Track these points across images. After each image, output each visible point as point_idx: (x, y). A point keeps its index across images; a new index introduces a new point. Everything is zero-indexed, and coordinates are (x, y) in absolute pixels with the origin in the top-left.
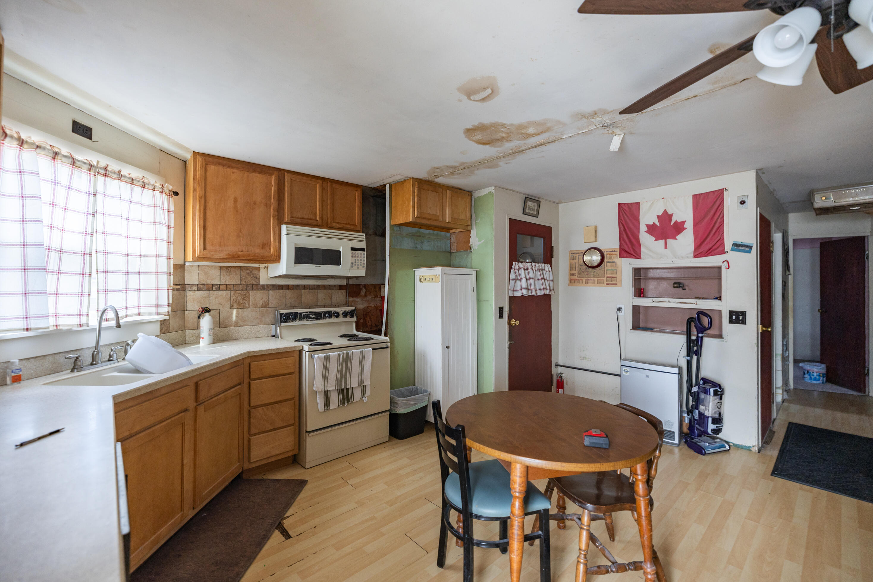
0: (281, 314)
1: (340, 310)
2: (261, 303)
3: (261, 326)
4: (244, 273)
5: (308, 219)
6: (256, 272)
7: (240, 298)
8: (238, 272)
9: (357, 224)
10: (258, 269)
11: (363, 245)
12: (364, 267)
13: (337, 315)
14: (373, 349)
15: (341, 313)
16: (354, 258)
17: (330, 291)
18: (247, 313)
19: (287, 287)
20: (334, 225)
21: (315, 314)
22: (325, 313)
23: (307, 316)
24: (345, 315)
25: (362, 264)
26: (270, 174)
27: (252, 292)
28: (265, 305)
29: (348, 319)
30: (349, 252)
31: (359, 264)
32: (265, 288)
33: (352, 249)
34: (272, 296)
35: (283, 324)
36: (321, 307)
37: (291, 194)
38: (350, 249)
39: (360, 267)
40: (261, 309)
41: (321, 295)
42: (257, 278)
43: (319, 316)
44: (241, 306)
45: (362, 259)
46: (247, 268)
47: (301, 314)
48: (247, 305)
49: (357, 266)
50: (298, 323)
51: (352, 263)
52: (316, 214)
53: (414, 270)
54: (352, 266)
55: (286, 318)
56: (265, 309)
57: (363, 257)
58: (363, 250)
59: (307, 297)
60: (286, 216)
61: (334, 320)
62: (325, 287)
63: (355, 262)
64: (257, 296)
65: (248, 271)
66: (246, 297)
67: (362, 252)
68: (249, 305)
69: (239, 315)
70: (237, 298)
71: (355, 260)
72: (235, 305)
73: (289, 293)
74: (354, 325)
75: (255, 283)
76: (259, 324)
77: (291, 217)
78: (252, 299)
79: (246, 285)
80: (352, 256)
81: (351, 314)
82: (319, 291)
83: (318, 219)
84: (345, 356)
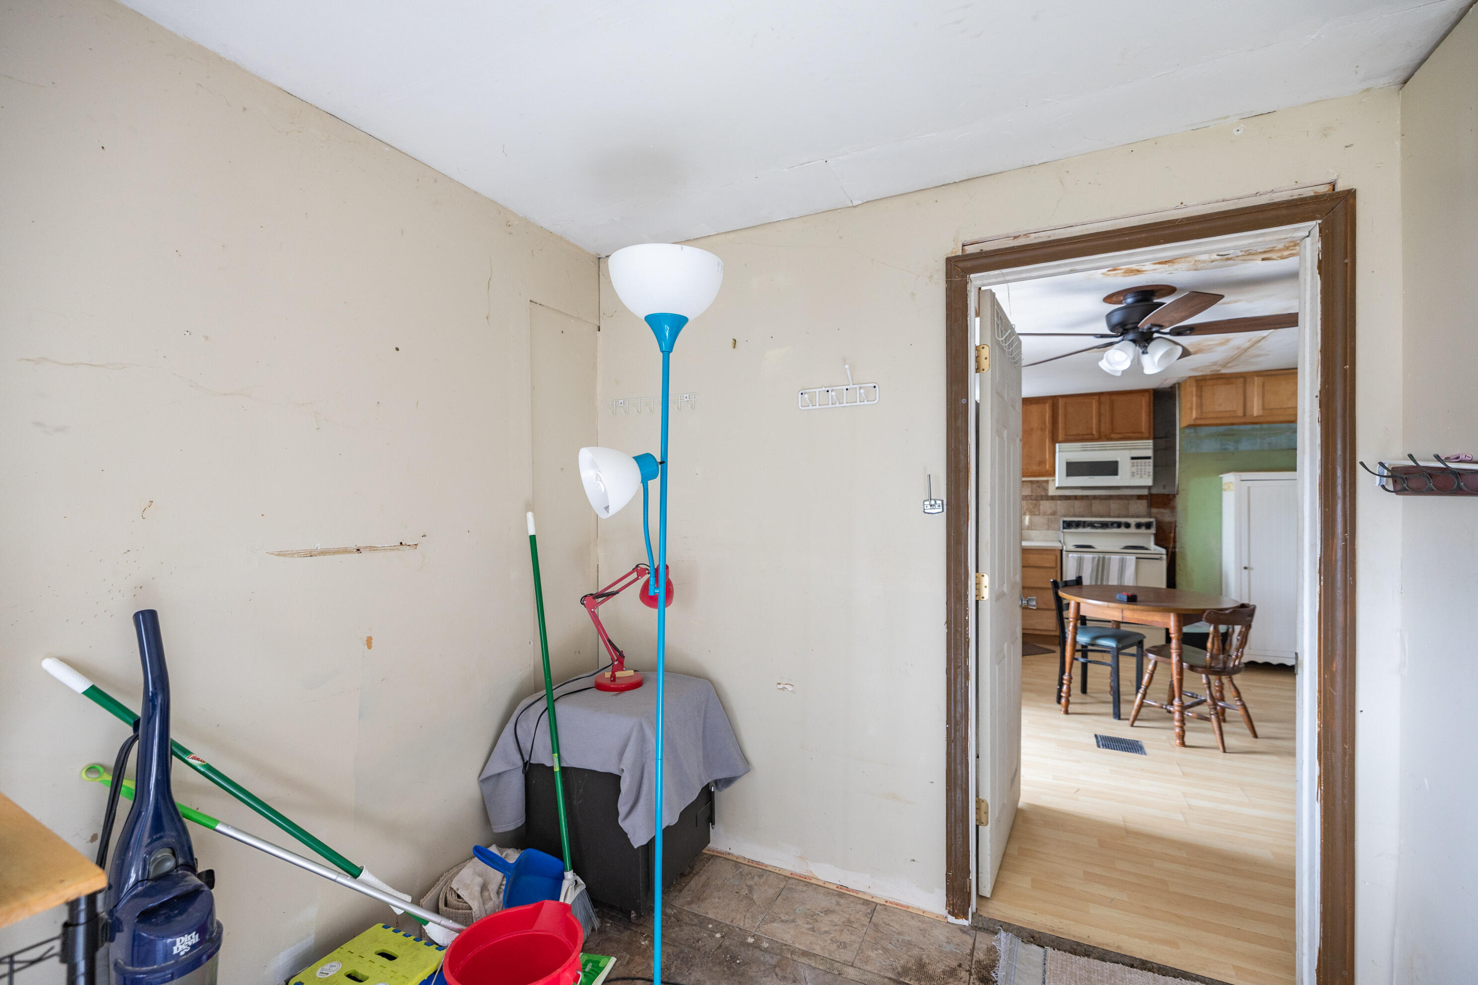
0: (1064, 522)
1: (1132, 521)
2: (1049, 511)
3: (1050, 532)
4: (1034, 486)
5: (1083, 435)
6: (1045, 484)
7: (1031, 506)
8: (1029, 485)
9: (1143, 430)
10: (1047, 482)
11: (1150, 453)
12: (1149, 476)
13: (1128, 526)
14: (1137, 558)
15: (1133, 524)
16: (1135, 468)
17: (1126, 501)
18: (1038, 519)
19: (1076, 498)
20: (1113, 436)
21: (1101, 524)
22: (1112, 524)
23: (1092, 525)
24: (1139, 526)
25: (1147, 473)
26: (1044, 403)
27: (1042, 502)
28: (1054, 513)
29: (1143, 530)
30: (1129, 461)
31: (1143, 473)
32: (1053, 498)
33: (1133, 458)
34: (1060, 505)
35: (1065, 530)
36: (1114, 517)
37: (1065, 415)
38: (1129, 459)
39: (1144, 476)
40: (1050, 517)
41: (1114, 505)
42: (1046, 490)
43: (1104, 525)
44: (1032, 513)
45: (1147, 467)
46: (1037, 482)
47: (1084, 522)
48: (1037, 513)
49: (1139, 475)
50: (1081, 530)
51: (1133, 473)
52: (1092, 429)
53: (1221, 476)
54: (1133, 476)
55: (1068, 525)
56: (1053, 517)
57: (1149, 466)
58: (1149, 458)
59: (1097, 506)
60: (1060, 435)
61: (1123, 530)
62: (1119, 497)
63: (1137, 472)
64: (1046, 505)
65: (1038, 484)
66: (1035, 506)
67: (1147, 461)
68: (1039, 513)
69: (1031, 521)
70: (1029, 507)
71: (1137, 469)
72: (1028, 513)
73: (1077, 503)
74: (1152, 538)
75: (1044, 494)
76: (1048, 529)
77: (1066, 435)
78: (1041, 507)
79: (1037, 496)
80: (1133, 466)
81: (1148, 526)
82: (1111, 501)
83: (1094, 432)
84: (1101, 560)
